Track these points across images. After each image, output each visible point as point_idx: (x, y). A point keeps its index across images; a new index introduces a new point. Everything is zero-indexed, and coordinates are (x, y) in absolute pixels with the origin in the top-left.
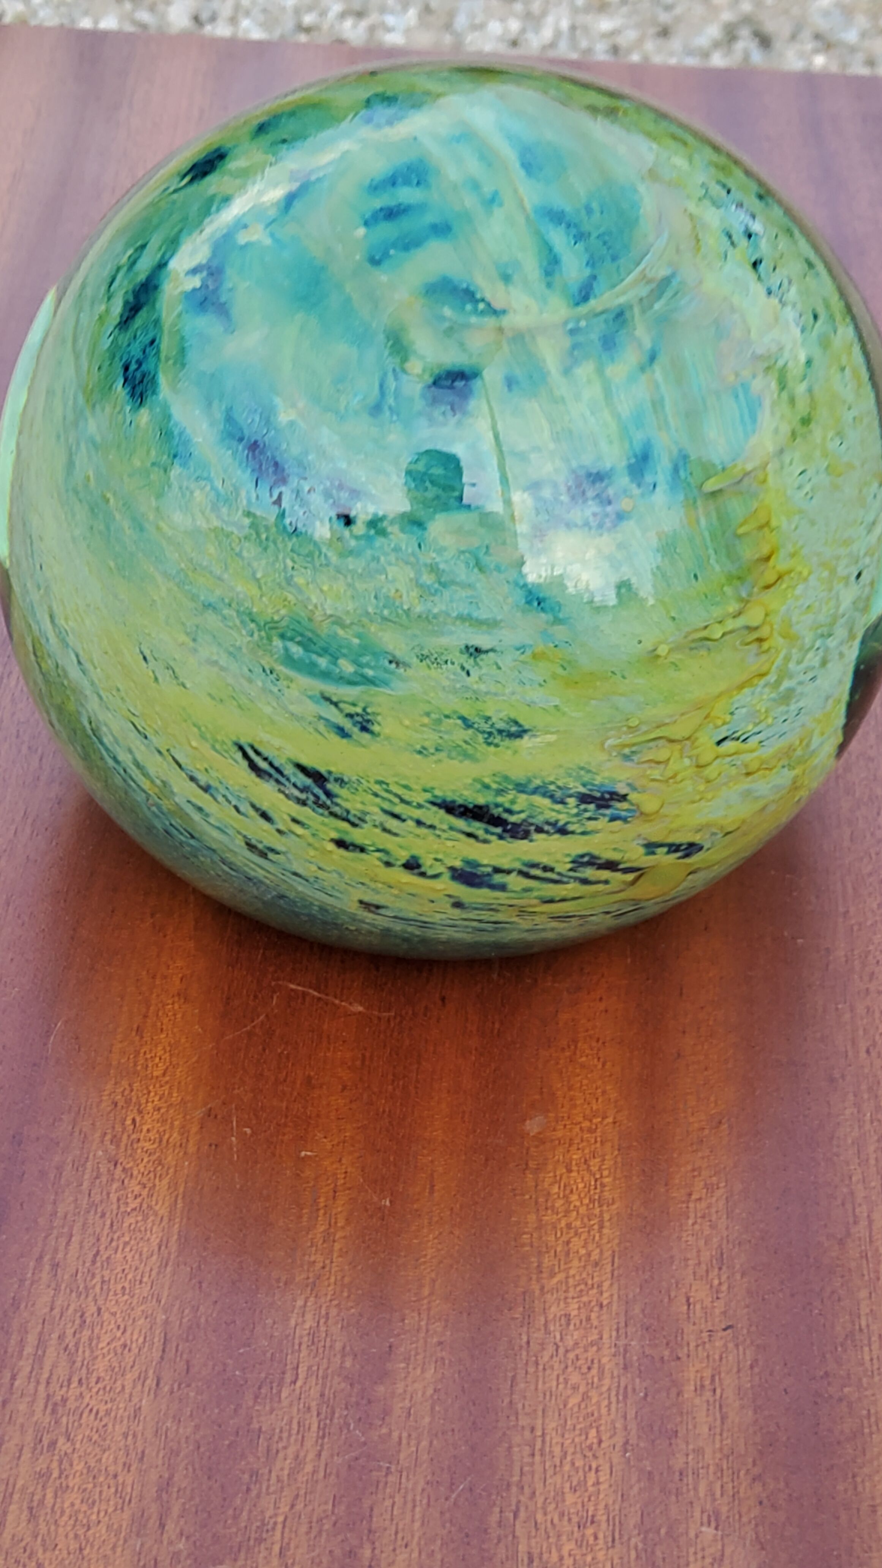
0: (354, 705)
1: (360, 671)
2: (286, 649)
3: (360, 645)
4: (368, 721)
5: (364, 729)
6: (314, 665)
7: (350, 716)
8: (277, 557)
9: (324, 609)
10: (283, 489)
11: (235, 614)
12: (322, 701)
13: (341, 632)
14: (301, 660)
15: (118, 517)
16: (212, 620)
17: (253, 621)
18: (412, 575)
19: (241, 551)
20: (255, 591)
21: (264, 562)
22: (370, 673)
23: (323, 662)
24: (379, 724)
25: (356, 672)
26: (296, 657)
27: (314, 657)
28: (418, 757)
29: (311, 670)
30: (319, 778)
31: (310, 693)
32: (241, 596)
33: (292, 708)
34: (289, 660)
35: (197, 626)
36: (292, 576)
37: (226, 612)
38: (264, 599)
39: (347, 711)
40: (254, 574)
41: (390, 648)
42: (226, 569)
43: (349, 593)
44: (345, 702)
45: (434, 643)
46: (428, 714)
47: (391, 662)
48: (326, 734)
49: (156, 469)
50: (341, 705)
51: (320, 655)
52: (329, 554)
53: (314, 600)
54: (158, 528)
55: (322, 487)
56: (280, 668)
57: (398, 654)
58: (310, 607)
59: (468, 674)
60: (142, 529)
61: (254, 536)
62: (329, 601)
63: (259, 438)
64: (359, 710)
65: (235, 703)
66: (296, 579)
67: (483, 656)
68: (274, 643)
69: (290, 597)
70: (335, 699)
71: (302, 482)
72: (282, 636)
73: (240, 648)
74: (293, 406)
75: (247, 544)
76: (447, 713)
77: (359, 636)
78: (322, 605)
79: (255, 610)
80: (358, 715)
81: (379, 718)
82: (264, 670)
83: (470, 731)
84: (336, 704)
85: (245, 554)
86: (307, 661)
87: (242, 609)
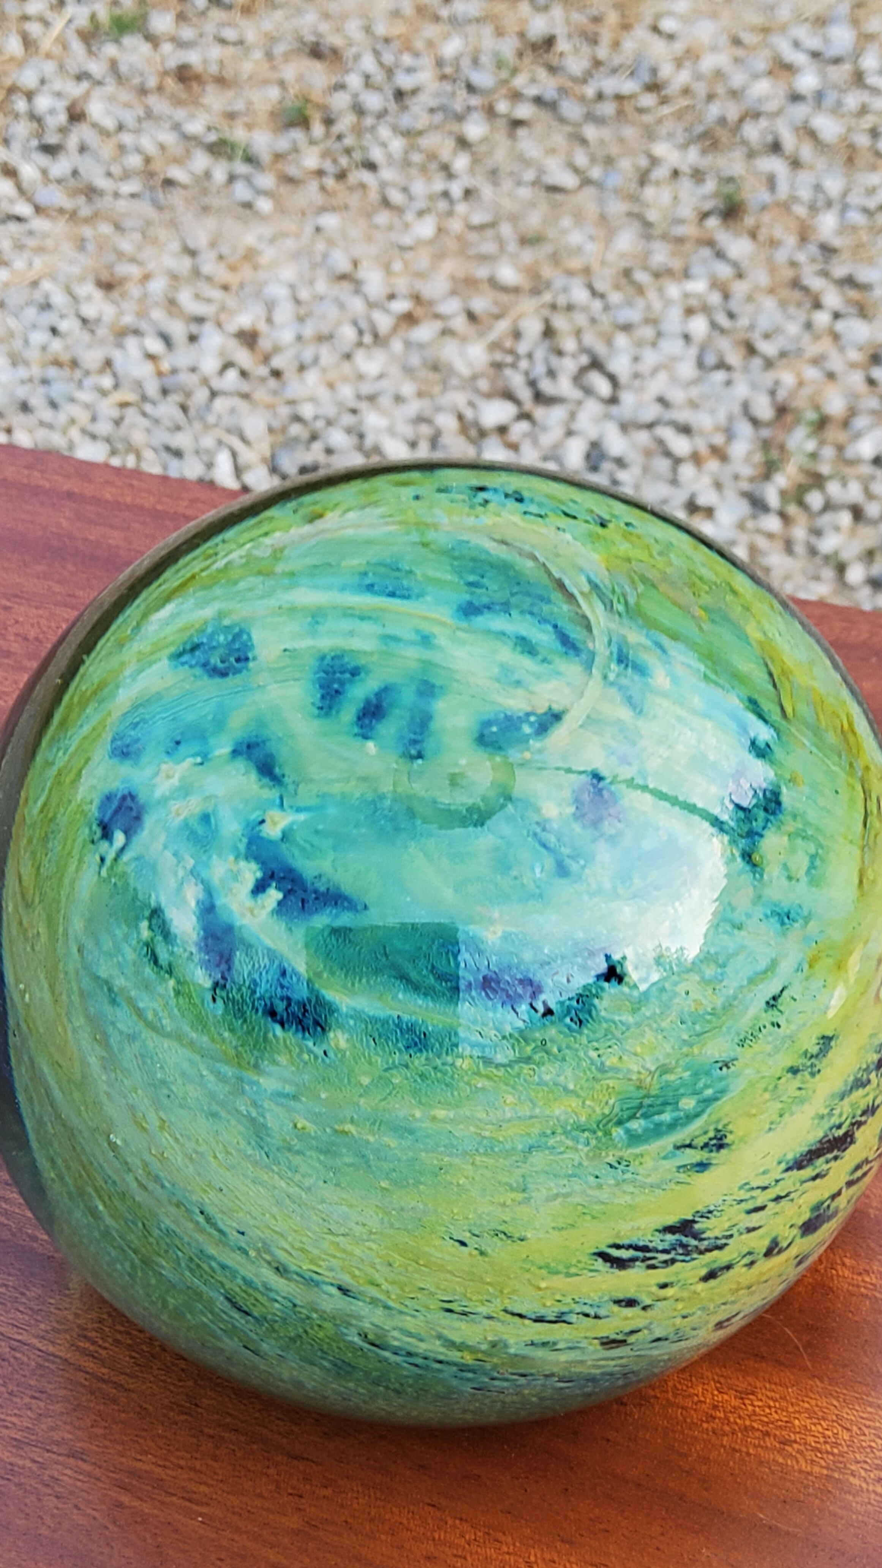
0: (706, 1133)
1: (701, 1097)
2: (628, 1131)
3: (691, 1076)
4: (721, 1139)
5: (720, 1147)
6: (658, 1125)
7: (706, 1145)
8: (580, 1059)
9: (647, 1070)
10: (543, 997)
11: (563, 1138)
12: (678, 1152)
13: (670, 1077)
14: (646, 1130)
15: (371, 1139)
16: (538, 1159)
17: (584, 1131)
18: (698, 978)
19: (540, 1077)
20: (574, 1103)
21: (569, 1072)
22: (709, 1092)
23: (666, 1117)
24: (731, 1132)
25: (699, 1102)
26: (640, 1131)
27: (656, 1117)
28: (771, 1134)
29: (658, 1131)
30: (685, 1227)
31: (663, 1154)
32: (562, 1118)
33: (649, 1180)
34: (634, 1138)
35: (523, 1176)
36: (602, 1064)
37: (551, 1142)
38: (588, 1103)
39: (702, 1144)
40: (565, 1089)
41: (717, 1057)
42: (534, 1105)
43: (660, 1037)
44: (696, 1137)
45: (744, 1023)
46: (766, 1090)
47: (721, 1069)
48: (689, 1180)
49: (394, 1072)
50: (694, 1143)
51: (660, 1113)
52: (623, 1018)
53: (635, 1068)
54: (434, 1119)
55: (576, 968)
56: (627, 1153)
57: (725, 1057)
58: (634, 1077)
59: (779, 1026)
60: (411, 1132)
61: (546, 1056)
62: (647, 1058)
63: (485, 971)
64: (711, 1134)
65: (588, 1218)
66: (608, 1063)
67: (780, 1000)
68: (614, 1134)
69: (611, 1083)
70: (688, 1142)
71: (555, 978)
72: (620, 1123)
73: (580, 1164)
74: (492, 922)
75: (543, 1069)
76: (778, 1075)
77: (686, 1069)
78: (643, 1067)
79: (583, 1119)
80: (711, 1139)
81: (730, 1127)
82: (611, 1166)
83: (799, 1076)
84: (689, 1146)
85: (547, 1078)
86: (652, 1126)
87: (569, 1128)
